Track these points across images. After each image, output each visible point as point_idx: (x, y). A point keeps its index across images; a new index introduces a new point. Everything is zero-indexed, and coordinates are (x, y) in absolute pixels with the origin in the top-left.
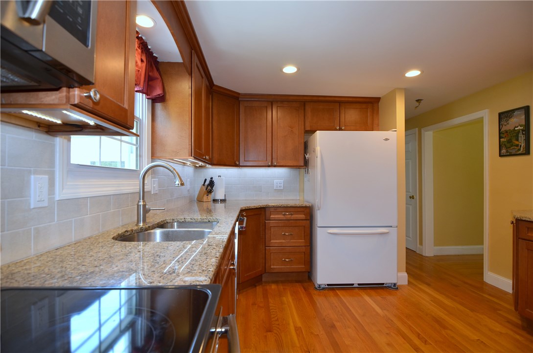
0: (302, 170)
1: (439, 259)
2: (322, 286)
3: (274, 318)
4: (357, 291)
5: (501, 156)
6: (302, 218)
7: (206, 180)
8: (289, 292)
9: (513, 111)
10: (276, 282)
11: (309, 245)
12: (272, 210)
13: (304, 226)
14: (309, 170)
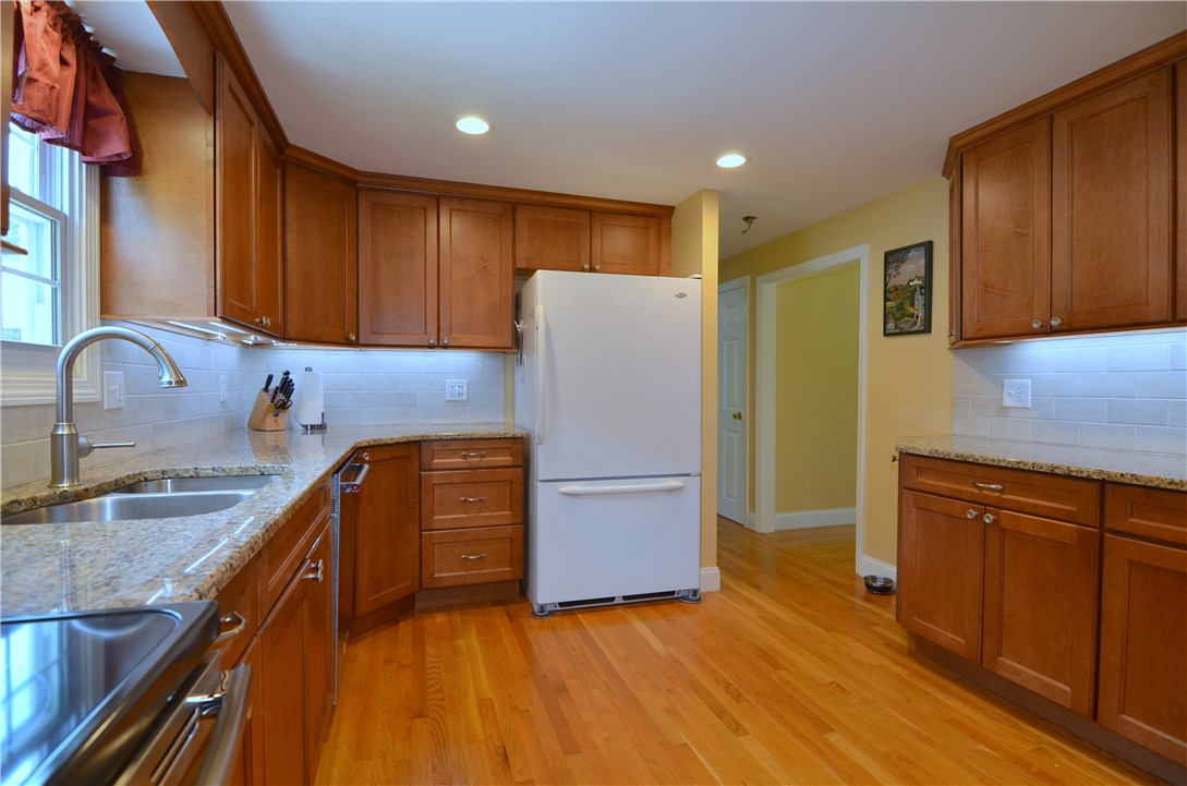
0: (512, 358)
1: (784, 536)
2: (548, 609)
3: (432, 686)
4: (620, 611)
5: (886, 334)
6: (508, 464)
7: (270, 378)
8: (473, 629)
9: (907, 249)
10: (447, 609)
11: (520, 521)
12: (436, 446)
13: (511, 481)
14: (524, 356)
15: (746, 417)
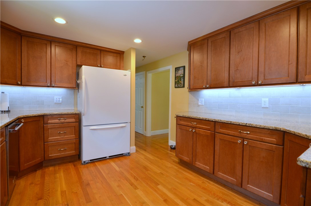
0: (77, 91)
1: (153, 137)
2: (86, 162)
3: (46, 189)
4: (108, 160)
5: (175, 87)
6: (73, 121)
8: (62, 170)
9: (180, 67)
10: (54, 165)
11: (78, 138)
12: (49, 117)
13: (75, 126)
14: (79, 90)
15: (144, 107)
